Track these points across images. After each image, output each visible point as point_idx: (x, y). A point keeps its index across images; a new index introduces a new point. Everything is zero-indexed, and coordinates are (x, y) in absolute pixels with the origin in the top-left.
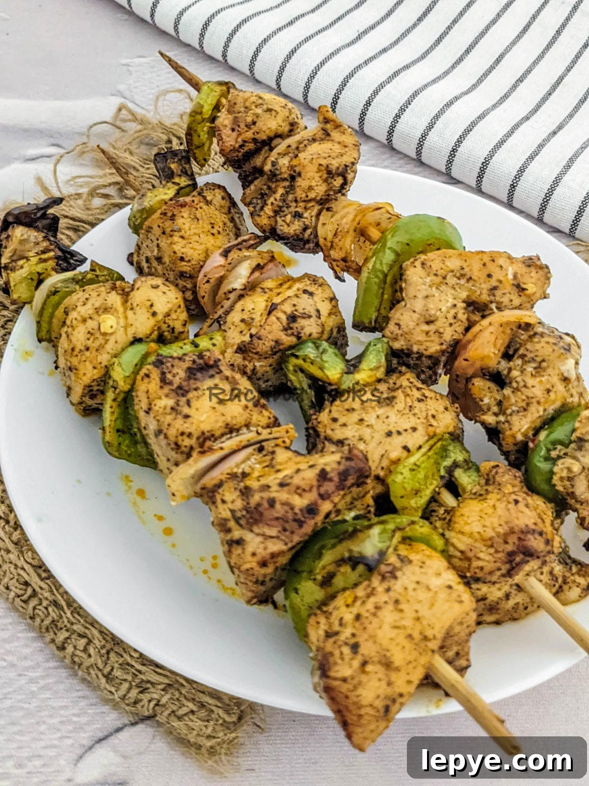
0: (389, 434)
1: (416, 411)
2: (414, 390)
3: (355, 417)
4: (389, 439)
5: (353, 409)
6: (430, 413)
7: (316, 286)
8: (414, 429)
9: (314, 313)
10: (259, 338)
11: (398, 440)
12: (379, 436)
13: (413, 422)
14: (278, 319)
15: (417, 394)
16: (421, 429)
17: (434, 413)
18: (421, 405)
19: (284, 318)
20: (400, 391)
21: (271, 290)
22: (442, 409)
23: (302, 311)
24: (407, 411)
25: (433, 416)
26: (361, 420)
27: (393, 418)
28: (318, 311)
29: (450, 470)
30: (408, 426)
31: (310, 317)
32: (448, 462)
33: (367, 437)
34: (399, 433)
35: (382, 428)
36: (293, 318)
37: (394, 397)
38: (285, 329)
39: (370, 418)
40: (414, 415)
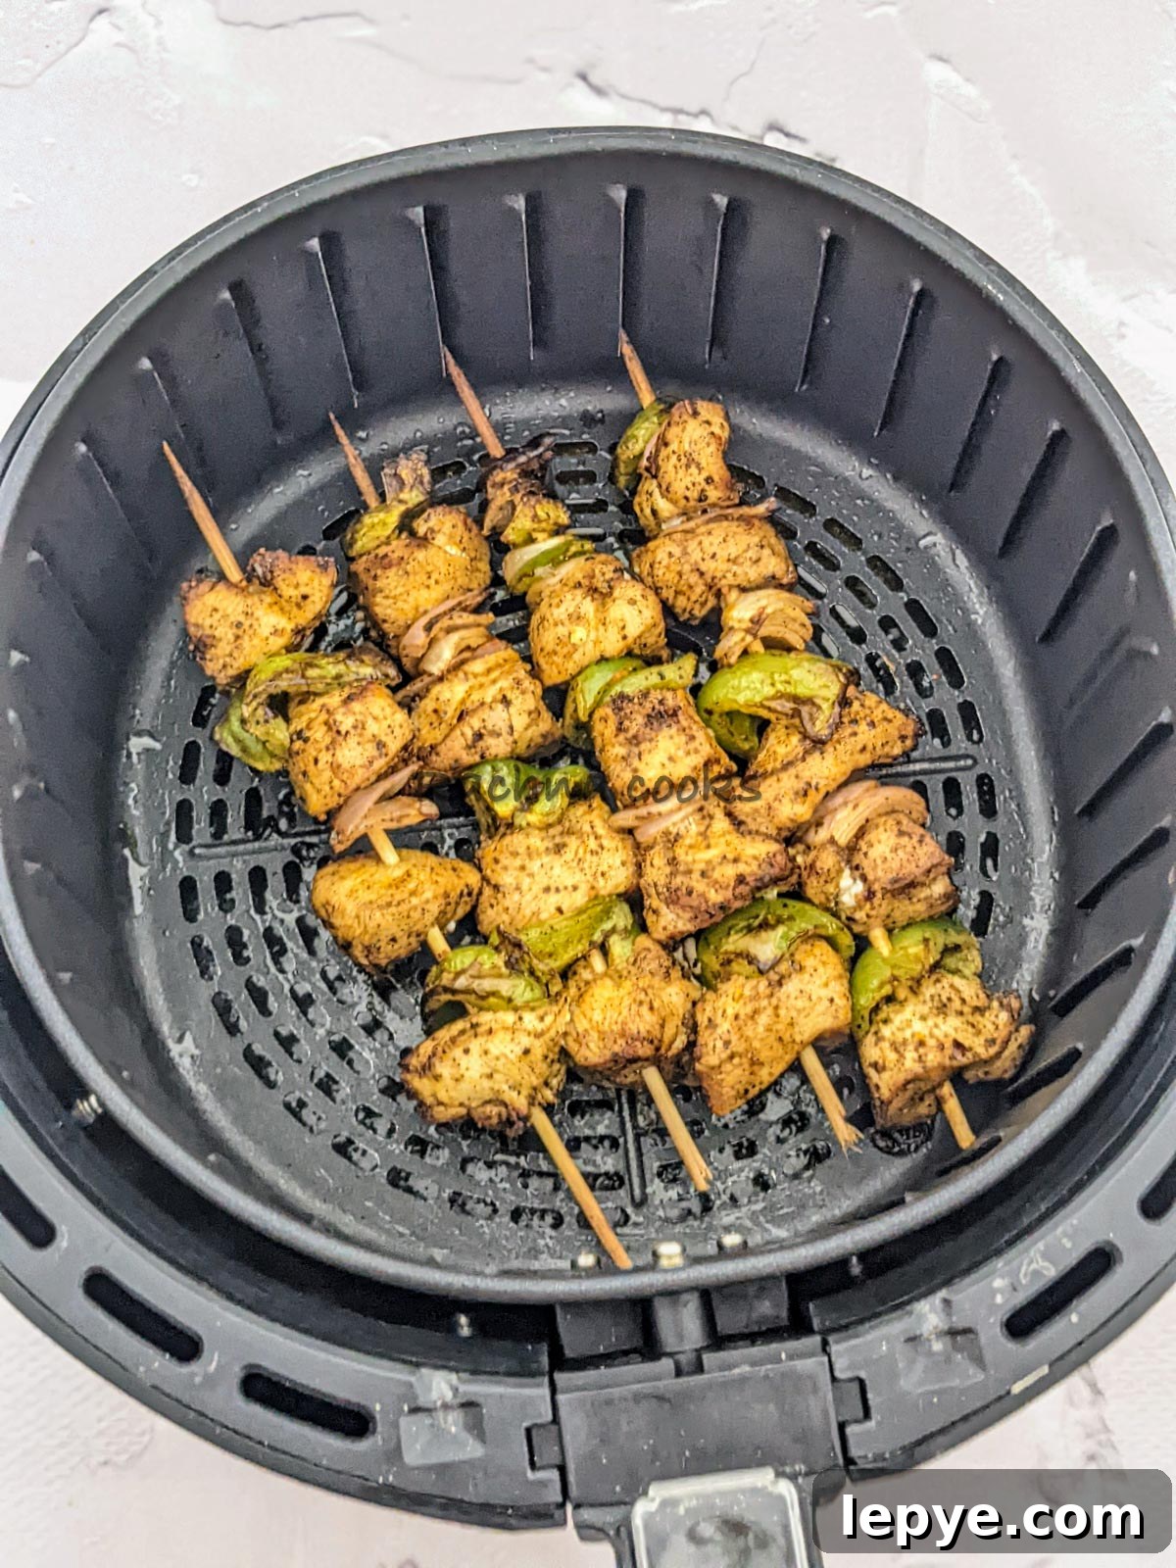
0: (547, 890)
1: (586, 865)
2: (592, 838)
3: (518, 862)
4: (544, 896)
5: (518, 854)
6: (600, 869)
7: (517, 692)
8: (575, 888)
9: (505, 730)
10: (437, 754)
11: (553, 900)
12: (537, 889)
13: (578, 878)
14: (463, 734)
15: (593, 844)
16: (584, 888)
17: (604, 868)
18: (595, 859)
19: (469, 733)
20: (573, 838)
21: (475, 676)
22: (618, 862)
23: (490, 727)
24: (575, 864)
25: (603, 874)
26: (523, 868)
27: (557, 871)
28: (511, 728)
29: (607, 935)
30: (569, 883)
31: (499, 735)
32: (607, 926)
33: (525, 887)
34: (557, 890)
35: (542, 881)
36: (479, 736)
37: (565, 845)
38: (469, 747)
39: (534, 866)
40: (582, 870)
